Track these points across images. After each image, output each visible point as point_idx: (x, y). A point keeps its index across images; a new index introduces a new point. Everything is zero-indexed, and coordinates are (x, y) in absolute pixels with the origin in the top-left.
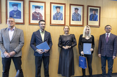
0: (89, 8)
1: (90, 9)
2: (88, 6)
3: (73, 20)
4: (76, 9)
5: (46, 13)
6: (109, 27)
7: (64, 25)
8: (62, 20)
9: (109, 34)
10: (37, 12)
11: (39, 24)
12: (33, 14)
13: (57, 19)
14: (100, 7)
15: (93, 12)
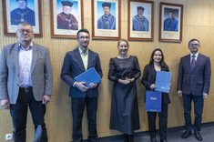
0: (164, 7)
1: (165, 9)
2: (162, 3)
3: (134, 29)
4: (140, 9)
5: (85, 16)
6: (196, 42)
7: (118, 39)
8: (114, 29)
9: (197, 55)
10: (67, 13)
11: (77, 38)
12: (58, 17)
13: (105, 27)
14: (182, 6)
15: (170, 15)
